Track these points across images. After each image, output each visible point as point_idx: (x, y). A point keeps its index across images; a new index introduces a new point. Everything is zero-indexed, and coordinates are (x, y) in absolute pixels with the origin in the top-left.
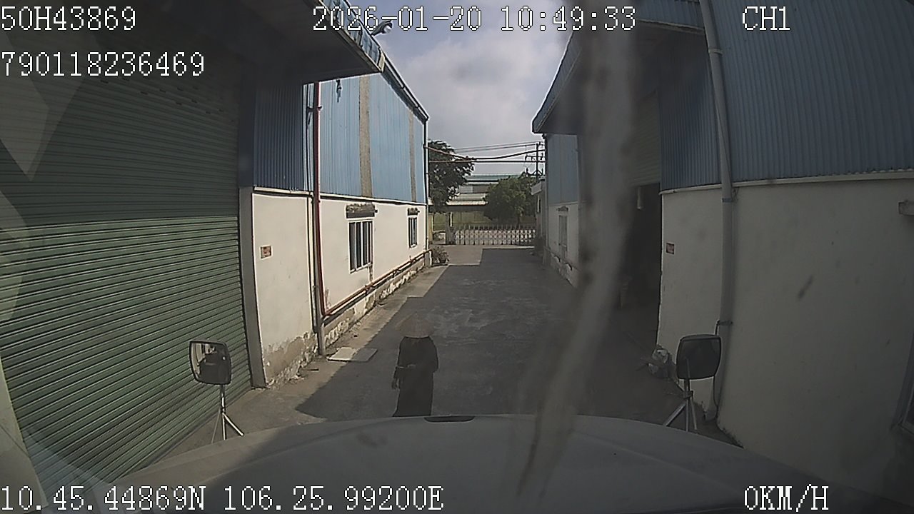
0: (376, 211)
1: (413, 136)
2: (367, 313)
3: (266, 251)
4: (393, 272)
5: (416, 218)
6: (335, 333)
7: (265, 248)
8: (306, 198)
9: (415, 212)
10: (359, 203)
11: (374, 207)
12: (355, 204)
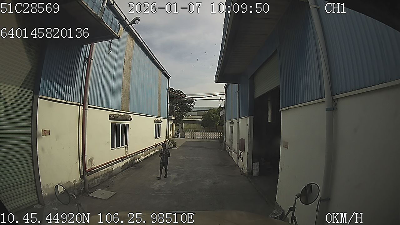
0: (132, 119)
1: (161, 85)
2: (122, 171)
3: (46, 132)
4: (143, 150)
5: (160, 125)
6: (98, 181)
7: (45, 130)
8: (79, 106)
9: (160, 121)
10: (120, 114)
11: (131, 117)
12: (116, 114)
